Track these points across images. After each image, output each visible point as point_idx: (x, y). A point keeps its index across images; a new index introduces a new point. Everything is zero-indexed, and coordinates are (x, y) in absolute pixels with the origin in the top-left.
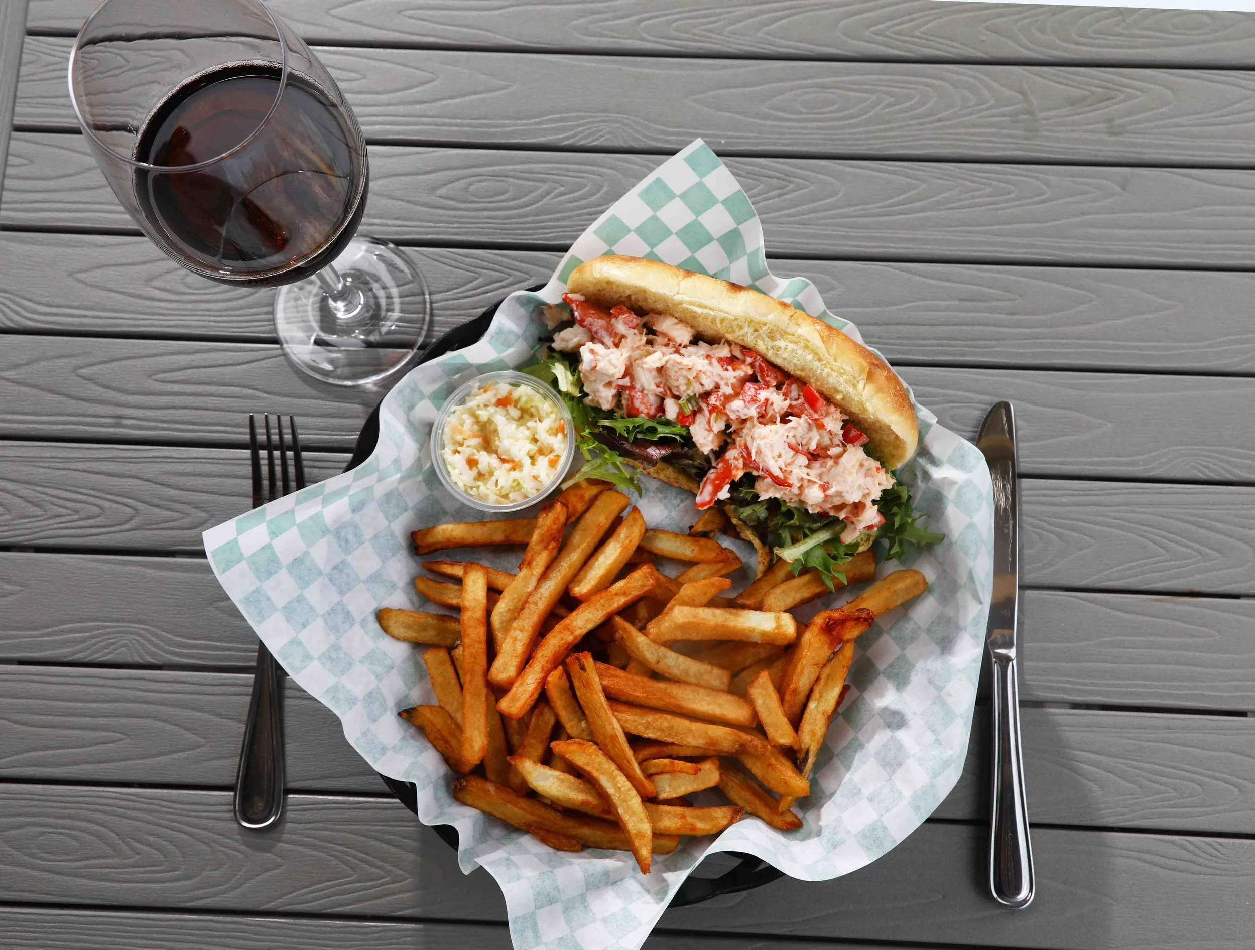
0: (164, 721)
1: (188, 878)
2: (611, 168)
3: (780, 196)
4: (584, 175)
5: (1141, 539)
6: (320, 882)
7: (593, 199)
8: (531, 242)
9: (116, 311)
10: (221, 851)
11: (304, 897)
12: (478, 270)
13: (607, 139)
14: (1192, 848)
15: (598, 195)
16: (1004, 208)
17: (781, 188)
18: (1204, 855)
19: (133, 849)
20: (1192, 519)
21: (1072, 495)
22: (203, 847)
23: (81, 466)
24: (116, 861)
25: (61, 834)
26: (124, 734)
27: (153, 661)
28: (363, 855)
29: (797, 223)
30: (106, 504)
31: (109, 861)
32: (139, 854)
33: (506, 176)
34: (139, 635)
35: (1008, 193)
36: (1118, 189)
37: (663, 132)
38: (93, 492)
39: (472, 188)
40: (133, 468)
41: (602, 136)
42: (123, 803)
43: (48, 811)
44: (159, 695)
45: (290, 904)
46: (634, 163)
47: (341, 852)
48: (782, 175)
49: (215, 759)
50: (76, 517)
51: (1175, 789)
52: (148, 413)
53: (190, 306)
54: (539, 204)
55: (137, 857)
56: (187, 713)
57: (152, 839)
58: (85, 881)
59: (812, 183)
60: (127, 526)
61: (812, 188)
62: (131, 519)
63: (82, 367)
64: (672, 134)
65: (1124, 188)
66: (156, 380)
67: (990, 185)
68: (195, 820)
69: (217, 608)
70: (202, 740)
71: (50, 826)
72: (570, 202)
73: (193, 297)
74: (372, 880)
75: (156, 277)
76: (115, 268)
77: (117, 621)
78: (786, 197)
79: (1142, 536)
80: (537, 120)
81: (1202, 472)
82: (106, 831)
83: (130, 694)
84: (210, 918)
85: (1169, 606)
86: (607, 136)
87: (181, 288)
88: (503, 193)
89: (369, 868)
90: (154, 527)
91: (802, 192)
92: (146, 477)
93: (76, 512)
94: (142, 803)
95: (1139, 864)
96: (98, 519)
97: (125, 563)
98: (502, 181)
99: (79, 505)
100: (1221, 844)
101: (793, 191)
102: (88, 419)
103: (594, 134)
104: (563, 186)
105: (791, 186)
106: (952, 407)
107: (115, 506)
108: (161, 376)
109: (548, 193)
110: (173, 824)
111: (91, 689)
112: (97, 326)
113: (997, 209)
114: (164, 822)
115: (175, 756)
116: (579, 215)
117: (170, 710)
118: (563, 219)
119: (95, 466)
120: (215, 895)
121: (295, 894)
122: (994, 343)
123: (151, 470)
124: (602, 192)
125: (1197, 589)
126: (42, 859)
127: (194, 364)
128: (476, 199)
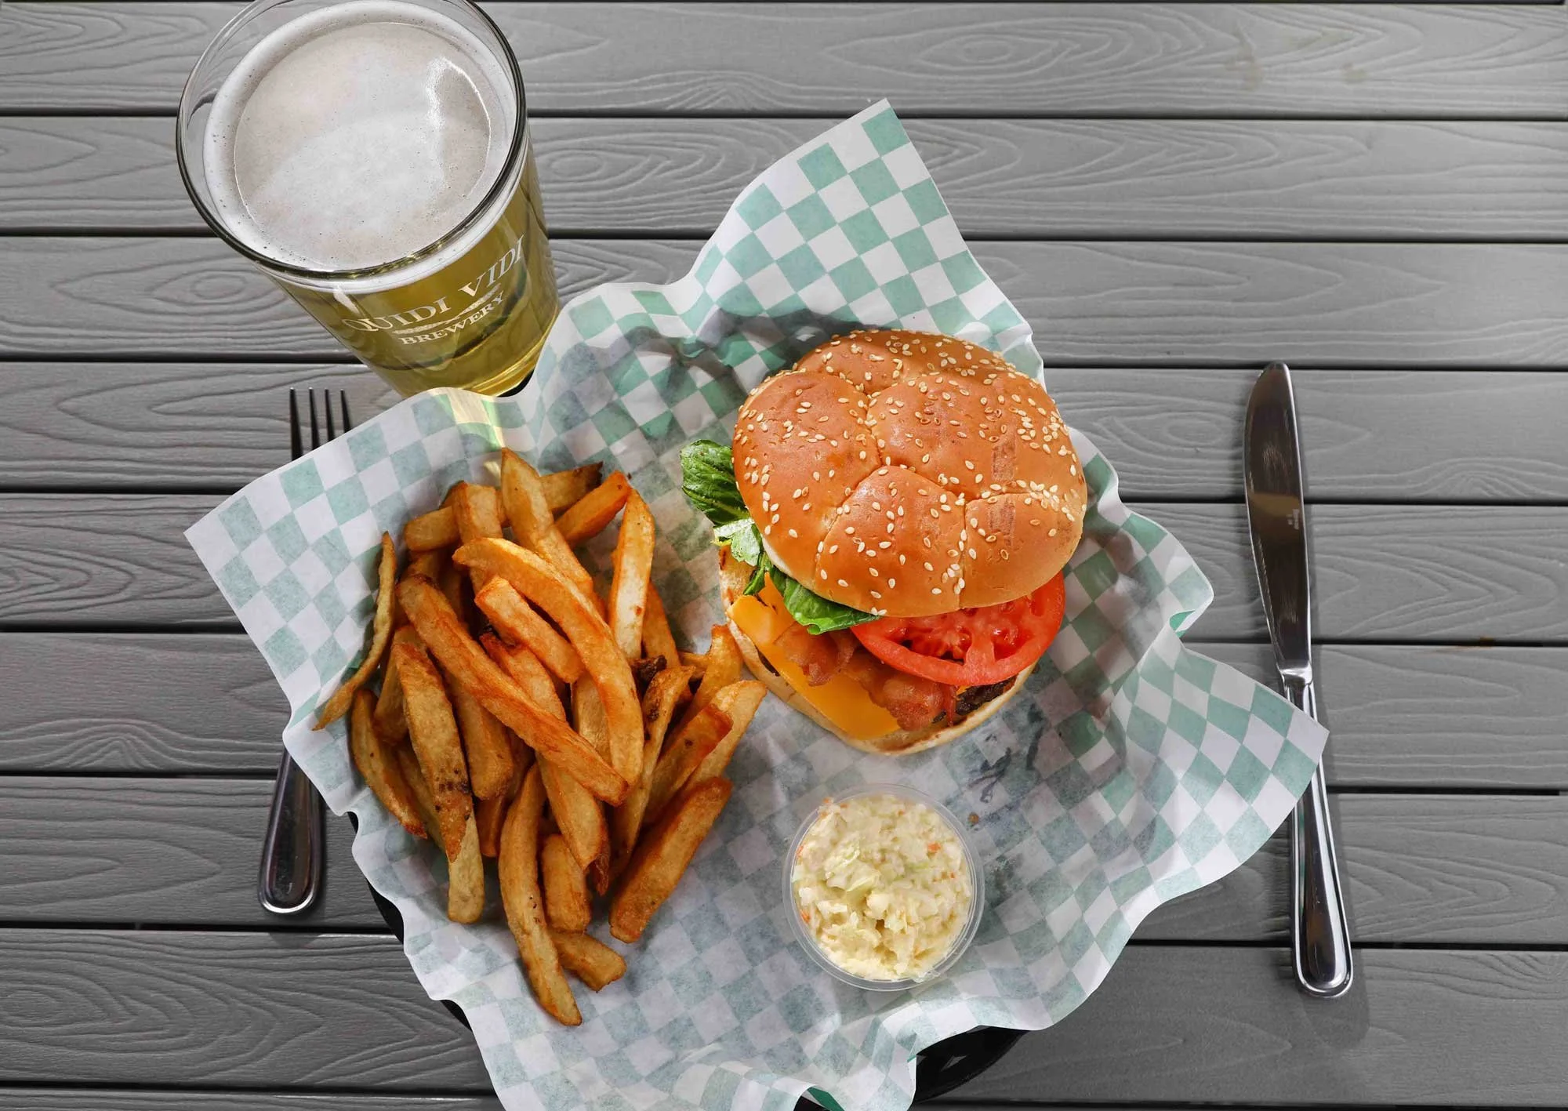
0: (168, 842)
1: (201, 1044)
2: (729, 135)
3: (942, 163)
4: (695, 145)
5: (1417, 575)
6: (371, 1046)
7: (707, 173)
8: (630, 228)
9: (109, 329)
10: (241, 1008)
11: (347, 1067)
12: (563, 264)
13: (724, 101)
14: (1497, 964)
15: (715, 168)
16: (1224, 172)
17: (944, 154)
18: (1515, 974)
19: (128, 1009)
20: (1479, 548)
21: (1327, 522)
22: (220, 1004)
23: (63, 521)
24: (107, 1024)
25: (36, 990)
26: (117, 860)
27: (152, 765)
28: (425, 1010)
29: (965, 196)
30: (95, 569)
31: (98, 1024)
32: (135, 1014)
33: (599, 149)
34: (135, 733)
35: (1227, 154)
36: (1363, 148)
37: (793, 92)
38: (78, 555)
39: (555, 165)
40: (128, 523)
41: (718, 98)
42: (114, 949)
43: (20, 961)
44: (162, 809)
45: (333, 1076)
46: (758, 129)
47: (398, 1006)
48: (944, 139)
49: (233, 889)
50: (56, 586)
51: (1475, 891)
52: (149, 454)
53: (202, 319)
54: (639, 182)
55: (134, 1019)
56: (194, 831)
57: (153, 995)
58: (67, 1052)
59: (982, 148)
60: (122, 595)
61: (983, 153)
62: (125, 586)
63: (65, 399)
64: (806, 93)
65: (1369, 147)
66: (158, 412)
67: (1202, 145)
68: (209, 970)
69: (236, 697)
70: (215, 865)
71: (22, 980)
72: (678, 177)
73: (206, 309)
74: (441, 1041)
75: (159, 285)
76: (107, 276)
77: (107, 715)
78: (951, 165)
79: (1418, 572)
80: (636, 81)
81: (1486, 489)
82: (94, 986)
83: (124, 808)
84: (228, 1096)
85: (1455, 657)
86: (722, 98)
87: (190, 297)
88: (595, 169)
89: (434, 1026)
90: (154, 595)
91: (969, 159)
92: (144, 533)
93: (56, 579)
94: (140, 948)
95: (1435, 988)
96: (85, 588)
97: (118, 642)
98: (593, 155)
99: (60, 571)
100: (1536, 959)
101: (959, 157)
102: (73, 463)
103: (706, 95)
104: (668, 158)
105: (956, 152)
106: (1170, 417)
107: (105, 570)
108: (165, 407)
109: (650, 167)
110: (179, 974)
111: (74, 804)
112: (88, 347)
113: (1214, 174)
114: (166, 972)
115: (182, 887)
116: (689, 194)
117: (178, 829)
118: (668, 199)
119: (80, 521)
120: (234, 1066)
121: (338, 1062)
122: (1219, 336)
123: (149, 525)
124: (719, 165)
125: (1488, 636)
126: (10, 1023)
127: (206, 391)
128: (558, 178)
